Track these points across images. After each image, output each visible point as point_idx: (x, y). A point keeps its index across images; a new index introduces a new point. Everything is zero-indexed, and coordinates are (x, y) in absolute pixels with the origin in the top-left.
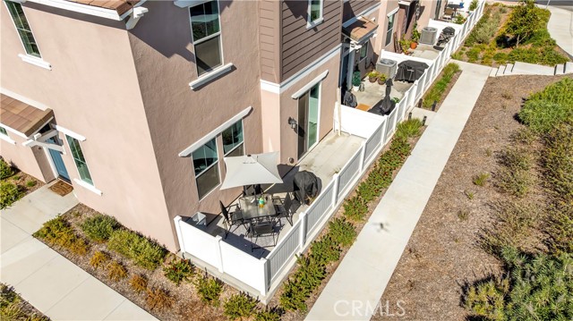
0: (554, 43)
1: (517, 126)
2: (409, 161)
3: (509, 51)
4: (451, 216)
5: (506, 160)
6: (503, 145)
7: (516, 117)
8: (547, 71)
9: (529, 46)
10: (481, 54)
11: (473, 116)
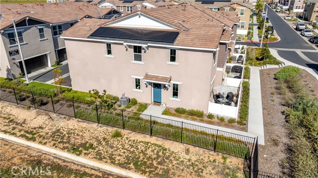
0: (275, 58)
1: (276, 81)
2: (251, 92)
3: (262, 62)
4: (270, 101)
5: (277, 88)
6: (275, 85)
7: (275, 79)
8: (277, 66)
9: (268, 60)
10: (253, 63)
11: (261, 80)
